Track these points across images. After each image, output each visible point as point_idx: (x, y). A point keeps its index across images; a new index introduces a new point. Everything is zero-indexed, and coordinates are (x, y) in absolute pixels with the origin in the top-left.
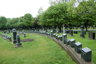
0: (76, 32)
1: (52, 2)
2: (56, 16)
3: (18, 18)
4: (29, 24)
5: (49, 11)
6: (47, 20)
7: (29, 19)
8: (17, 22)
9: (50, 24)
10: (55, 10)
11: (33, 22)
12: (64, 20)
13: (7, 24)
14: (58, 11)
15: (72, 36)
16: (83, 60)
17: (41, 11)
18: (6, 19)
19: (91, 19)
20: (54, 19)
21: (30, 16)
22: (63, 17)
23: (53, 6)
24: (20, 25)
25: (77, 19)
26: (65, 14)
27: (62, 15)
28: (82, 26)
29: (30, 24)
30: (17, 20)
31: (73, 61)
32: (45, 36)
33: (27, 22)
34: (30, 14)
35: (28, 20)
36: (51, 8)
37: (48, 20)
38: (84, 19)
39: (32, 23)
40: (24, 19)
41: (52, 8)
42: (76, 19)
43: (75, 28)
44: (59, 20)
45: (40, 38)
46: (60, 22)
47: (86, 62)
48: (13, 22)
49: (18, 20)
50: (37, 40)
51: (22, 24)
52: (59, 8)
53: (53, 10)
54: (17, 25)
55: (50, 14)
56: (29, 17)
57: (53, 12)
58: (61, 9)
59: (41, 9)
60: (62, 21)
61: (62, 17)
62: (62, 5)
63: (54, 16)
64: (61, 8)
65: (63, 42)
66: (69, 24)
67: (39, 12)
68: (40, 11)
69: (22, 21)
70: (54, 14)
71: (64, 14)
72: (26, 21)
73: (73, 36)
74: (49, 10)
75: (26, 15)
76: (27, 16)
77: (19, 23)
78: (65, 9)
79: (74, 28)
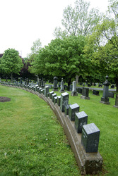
0: (96, 93)
1: (59, 32)
2: (65, 58)
4: (12, 68)
5: (51, 48)
6: (46, 65)
9: (50, 73)
10: (62, 47)
11: (19, 66)
12: (79, 67)
14: (67, 49)
15: (86, 99)
16: (82, 147)
17: (37, 47)
20: (58, 64)
21: (14, 54)
25: (102, 68)
26: (81, 56)
27: (74, 59)
28: (106, 82)
31: (68, 149)
33: (9, 65)
34: (16, 50)
35: (12, 61)
37: (48, 65)
38: (115, 69)
39: (18, 68)
40: (4, 58)
41: (56, 43)
42: (100, 68)
43: (97, 84)
44: (68, 66)
45: (25, 98)
46: (69, 70)
47: (85, 154)
50: (17, 100)
53: (58, 47)
55: (52, 53)
56: (14, 57)
57: (59, 50)
58: (74, 47)
59: (38, 43)
60: (74, 69)
61: (74, 61)
62: (76, 38)
63: (59, 58)
64: (73, 45)
65: (60, 108)
66: (88, 77)
67: (32, 49)
68: (35, 46)
70: (60, 55)
71: (79, 57)
72: (7, 63)
73: (89, 99)
75: (7, 52)
76: (10, 54)
79: (95, 85)
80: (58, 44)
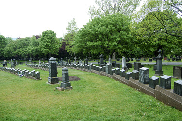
1: (93, 11)
2: (105, 36)
3: (28, 38)
4: (50, 49)
6: (87, 43)
7: (50, 40)
8: (25, 45)
10: (102, 25)
11: (58, 46)
13: (8, 48)
14: (107, 27)
17: (72, 27)
18: (4, 39)
19: (167, 43)
20: (100, 42)
21: (52, 35)
22: (116, 40)
23: (98, 19)
24: (32, 51)
25: (140, 43)
26: (122, 33)
27: (115, 36)
28: (159, 56)
29: (52, 50)
30: (26, 42)
32: (92, 72)
33: (47, 46)
34: (53, 31)
35: (50, 42)
36: (95, 23)
37: (89, 44)
38: (154, 43)
39: (57, 49)
40: (42, 40)
42: (138, 43)
43: (136, 60)
44: (110, 43)
46: (111, 47)
48: (19, 46)
49: (28, 43)
51: (37, 49)
52: (111, 22)
53: (98, 26)
54: (26, 52)
55: (93, 32)
56: (52, 38)
57: (100, 29)
59: (73, 23)
60: (116, 45)
61: (115, 38)
62: (115, 16)
63: (101, 37)
64: (113, 23)
65: (140, 81)
66: (124, 53)
67: (68, 29)
68: (70, 25)
69: (36, 44)
70: (101, 34)
71: (119, 34)
72: (45, 44)
74: (91, 26)
75: (45, 34)
76: (47, 36)
77: (30, 49)
78: (121, 24)
79: (132, 60)
80: (98, 23)
